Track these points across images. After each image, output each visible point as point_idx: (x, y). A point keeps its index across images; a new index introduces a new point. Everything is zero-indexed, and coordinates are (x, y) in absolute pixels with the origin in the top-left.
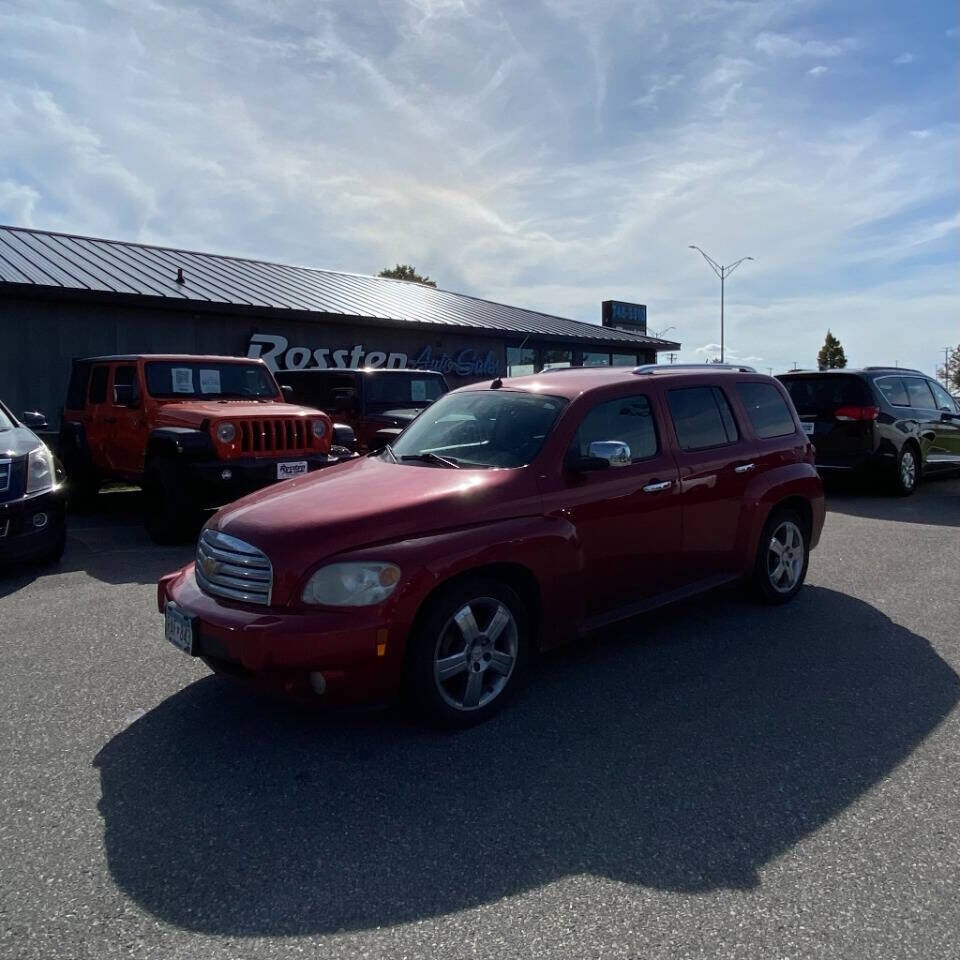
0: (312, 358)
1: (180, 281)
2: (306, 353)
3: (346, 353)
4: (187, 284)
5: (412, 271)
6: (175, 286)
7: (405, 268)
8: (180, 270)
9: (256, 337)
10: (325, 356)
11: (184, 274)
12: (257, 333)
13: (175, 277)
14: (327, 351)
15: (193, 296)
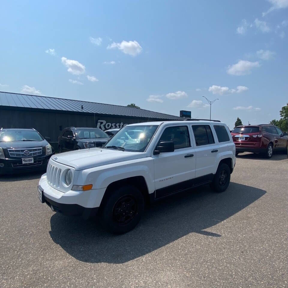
0: (112, 125)
1: (82, 108)
2: (110, 124)
3: (119, 124)
4: (84, 109)
5: (135, 105)
6: (81, 109)
7: (133, 104)
8: (82, 106)
9: (99, 121)
10: (114, 125)
11: (83, 107)
12: (99, 120)
13: (81, 107)
14: (115, 124)
15: (85, 111)
